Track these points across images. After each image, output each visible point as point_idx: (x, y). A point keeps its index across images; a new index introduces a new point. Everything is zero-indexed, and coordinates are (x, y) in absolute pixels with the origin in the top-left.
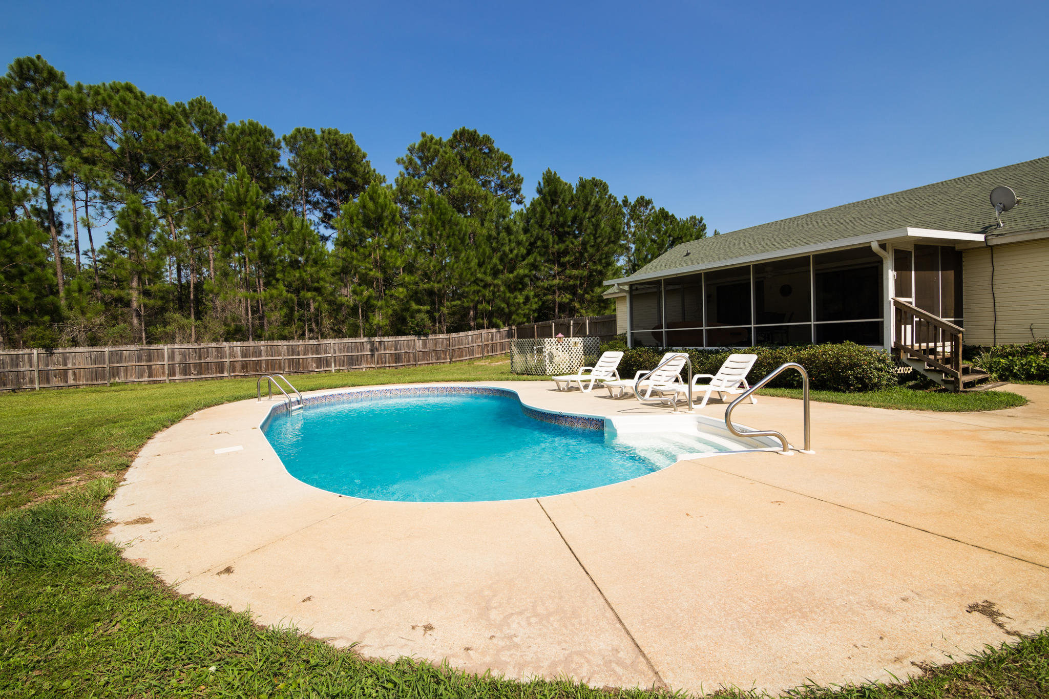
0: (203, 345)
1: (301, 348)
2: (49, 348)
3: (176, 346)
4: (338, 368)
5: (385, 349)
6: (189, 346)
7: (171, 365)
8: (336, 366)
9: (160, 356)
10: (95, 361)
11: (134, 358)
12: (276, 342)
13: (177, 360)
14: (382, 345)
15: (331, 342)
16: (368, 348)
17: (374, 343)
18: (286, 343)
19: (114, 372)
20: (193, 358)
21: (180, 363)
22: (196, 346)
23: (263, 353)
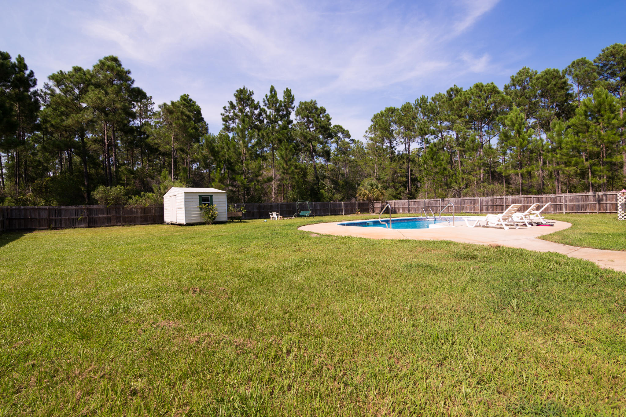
0: (495, 197)
1: (544, 199)
2: (443, 198)
3: (484, 198)
4: (568, 212)
5: (606, 200)
6: (489, 198)
7: (482, 206)
8: (566, 210)
9: (478, 202)
10: (457, 204)
11: (469, 203)
12: (529, 196)
13: (484, 204)
14: (604, 198)
15: (563, 195)
16: (592, 199)
17: (597, 196)
18: (535, 196)
19: (462, 208)
20: (490, 203)
21: (485, 205)
22: (492, 198)
23: (522, 202)
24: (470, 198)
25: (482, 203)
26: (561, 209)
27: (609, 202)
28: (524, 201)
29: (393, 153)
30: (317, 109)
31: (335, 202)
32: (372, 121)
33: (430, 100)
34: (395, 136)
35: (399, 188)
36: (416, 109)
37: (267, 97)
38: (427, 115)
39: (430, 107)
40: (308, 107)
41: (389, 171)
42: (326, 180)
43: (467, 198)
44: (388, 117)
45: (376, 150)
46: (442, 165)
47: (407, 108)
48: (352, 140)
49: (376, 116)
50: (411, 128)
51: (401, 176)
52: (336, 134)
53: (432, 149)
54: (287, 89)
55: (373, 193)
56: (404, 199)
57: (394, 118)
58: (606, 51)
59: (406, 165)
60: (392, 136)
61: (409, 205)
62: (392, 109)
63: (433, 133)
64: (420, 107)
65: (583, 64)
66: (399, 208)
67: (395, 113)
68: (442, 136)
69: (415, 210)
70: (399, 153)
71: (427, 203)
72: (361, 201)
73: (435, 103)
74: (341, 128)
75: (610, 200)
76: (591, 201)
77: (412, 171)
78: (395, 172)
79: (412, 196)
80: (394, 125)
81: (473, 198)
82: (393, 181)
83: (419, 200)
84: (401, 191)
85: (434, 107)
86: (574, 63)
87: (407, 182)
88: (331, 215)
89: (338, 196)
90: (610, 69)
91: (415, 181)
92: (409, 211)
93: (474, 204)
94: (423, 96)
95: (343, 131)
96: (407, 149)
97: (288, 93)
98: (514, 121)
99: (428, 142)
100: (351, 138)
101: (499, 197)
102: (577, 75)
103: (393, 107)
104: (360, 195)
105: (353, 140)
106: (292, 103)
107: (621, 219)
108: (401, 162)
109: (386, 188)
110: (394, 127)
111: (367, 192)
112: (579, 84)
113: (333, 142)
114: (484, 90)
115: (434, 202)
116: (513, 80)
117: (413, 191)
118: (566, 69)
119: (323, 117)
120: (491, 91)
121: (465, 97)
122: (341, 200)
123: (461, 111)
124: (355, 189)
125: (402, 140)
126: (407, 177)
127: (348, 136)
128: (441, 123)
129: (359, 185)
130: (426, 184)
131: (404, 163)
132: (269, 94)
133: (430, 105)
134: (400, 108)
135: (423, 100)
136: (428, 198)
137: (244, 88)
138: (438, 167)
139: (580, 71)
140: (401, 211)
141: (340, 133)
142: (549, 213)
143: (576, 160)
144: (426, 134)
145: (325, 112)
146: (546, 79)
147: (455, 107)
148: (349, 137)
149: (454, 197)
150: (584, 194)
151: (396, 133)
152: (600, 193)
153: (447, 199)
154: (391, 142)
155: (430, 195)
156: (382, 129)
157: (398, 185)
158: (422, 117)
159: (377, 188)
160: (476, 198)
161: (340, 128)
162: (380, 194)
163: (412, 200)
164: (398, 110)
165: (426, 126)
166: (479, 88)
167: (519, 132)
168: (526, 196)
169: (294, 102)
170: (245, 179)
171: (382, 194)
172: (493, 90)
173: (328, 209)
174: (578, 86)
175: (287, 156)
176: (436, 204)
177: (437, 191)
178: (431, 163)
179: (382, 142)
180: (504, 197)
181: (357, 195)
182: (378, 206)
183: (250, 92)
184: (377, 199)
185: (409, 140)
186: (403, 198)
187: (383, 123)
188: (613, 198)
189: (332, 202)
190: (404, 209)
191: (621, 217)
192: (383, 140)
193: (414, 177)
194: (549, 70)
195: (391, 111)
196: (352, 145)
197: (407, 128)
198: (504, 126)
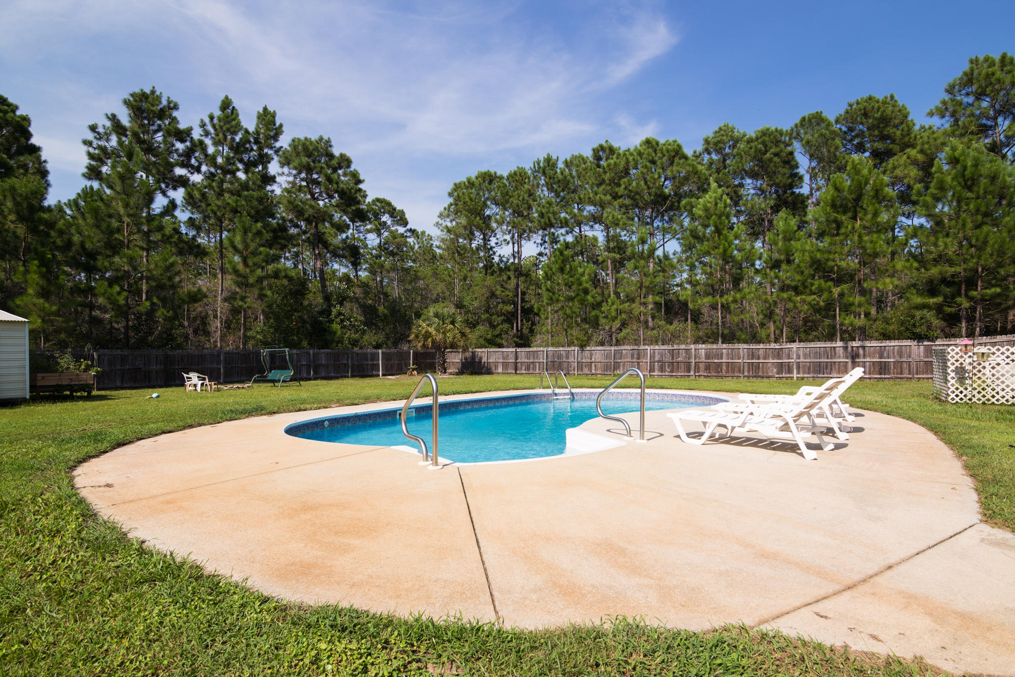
1: (761, 352)
2: (582, 347)
3: (657, 347)
4: (801, 375)
5: (864, 356)
6: (665, 347)
7: (652, 363)
8: (798, 373)
9: (645, 355)
10: (607, 357)
11: (629, 356)
12: (736, 346)
13: (657, 359)
14: (861, 351)
15: (794, 346)
16: (842, 355)
17: (849, 349)
18: (746, 346)
19: (616, 366)
20: (668, 358)
21: (658, 362)
22: (670, 347)
23: (724, 356)
24: (632, 347)
25: (652, 356)
26: (790, 371)
27: (868, 359)
28: (728, 354)
29: (489, 259)
30: (331, 156)
31: (364, 351)
32: (450, 195)
33: (561, 165)
34: (494, 225)
35: (498, 325)
36: (535, 177)
37: (212, 118)
38: (556, 191)
39: (560, 177)
40: (311, 148)
41: (480, 292)
42: (348, 305)
43: (626, 347)
44: (480, 189)
45: (457, 252)
46: (580, 284)
47: (519, 177)
48: (410, 230)
49: (457, 187)
50: (525, 213)
51: (503, 302)
52: (377, 216)
53: (561, 253)
54: (265, 109)
55: (444, 333)
56: (508, 347)
57: (493, 193)
58: (854, 107)
59: (513, 281)
60: (488, 227)
61: (516, 358)
62: (490, 175)
63: (564, 224)
64: (544, 173)
65: (818, 124)
66: (496, 364)
67: (495, 185)
68: (580, 231)
69: (528, 368)
70: (501, 261)
71: (550, 354)
72: (420, 349)
73: (570, 170)
74: (389, 204)
75: (869, 356)
76: (839, 357)
77: (523, 293)
78: (493, 295)
79: (523, 341)
80: (494, 206)
81: (636, 347)
82: (487, 311)
83: (535, 349)
84: (502, 330)
85: (569, 177)
86: (803, 119)
87: (514, 314)
88: (353, 376)
89: (370, 337)
90: (857, 136)
91: (528, 312)
92: (516, 370)
93: (638, 358)
94: (548, 155)
95: (393, 212)
96: (517, 254)
97: (267, 118)
98: (712, 211)
99: (554, 240)
100: (408, 227)
101: (683, 347)
102: (808, 142)
103: (492, 171)
104: (417, 336)
105: (413, 231)
106: (276, 140)
107: (953, 399)
108: (505, 277)
109: (473, 325)
110: (492, 210)
111: (431, 330)
112: (811, 156)
113: (369, 231)
114: (661, 150)
115: (564, 353)
116: (707, 141)
117: (526, 331)
118: (792, 130)
119: (345, 175)
120: (673, 154)
121: (627, 159)
122: (378, 346)
123: (619, 185)
124: (408, 324)
125: (508, 237)
126: (515, 304)
127: (403, 222)
128: (579, 209)
129: (418, 315)
130: (549, 320)
131: (509, 278)
132: (217, 113)
133: (562, 173)
134: (505, 174)
135: (550, 163)
136: (553, 345)
137: (153, 92)
138: (574, 287)
139: (813, 136)
140: (500, 370)
141: (387, 216)
142: (769, 377)
143: (820, 285)
144: (551, 225)
145: (349, 166)
146: (764, 143)
147: (607, 177)
148: (405, 223)
149: (602, 344)
150: (828, 345)
151: (497, 221)
152: (855, 344)
153: (588, 348)
154: (486, 240)
155: (556, 339)
156: (469, 211)
157: (497, 319)
158: (546, 193)
159: (453, 323)
160: (642, 347)
161: (386, 206)
162: (459, 336)
163: (523, 349)
164: (501, 178)
165: (551, 209)
166: (652, 147)
167: (718, 231)
168: (730, 346)
169: (281, 138)
170: (119, 293)
171: (463, 334)
172: (676, 153)
173: (346, 365)
174: (810, 160)
175: (247, 247)
176: (568, 358)
177: (569, 332)
178: (560, 278)
179: (471, 237)
180: (692, 346)
181: (412, 336)
182: (455, 359)
183: (169, 102)
184: (453, 346)
185: (520, 236)
186: (505, 344)
187: (471, 199)
188: (874, 353)
189: (356, 349)
190: (505, 365)
191: (953, 396)
192: (472, 233)
193: (527, 306)
194: (768, 130)
195: (489, 178)
196: (411, 240)
197: (517, 213)
198: (693, 218)
